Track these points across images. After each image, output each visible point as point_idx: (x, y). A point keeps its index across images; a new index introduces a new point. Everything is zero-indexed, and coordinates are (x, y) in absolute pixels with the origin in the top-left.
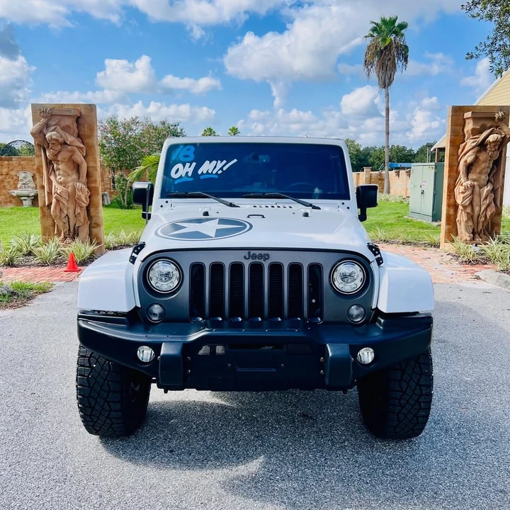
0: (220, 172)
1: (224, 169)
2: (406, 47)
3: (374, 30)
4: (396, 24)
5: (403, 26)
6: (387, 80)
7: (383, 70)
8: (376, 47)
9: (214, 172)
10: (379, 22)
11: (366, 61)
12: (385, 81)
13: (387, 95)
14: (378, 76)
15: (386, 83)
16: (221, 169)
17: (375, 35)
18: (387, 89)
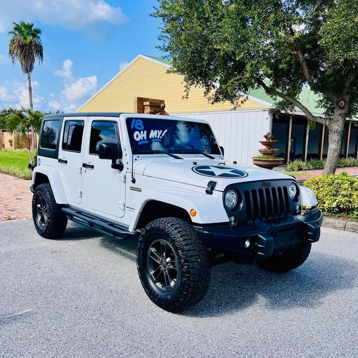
0: (161, 137)
1: (163, 135)
2: (41, 46)
3: (16, 29)
4: (33, 29)
5: (38, 31)
6: (29, 68)
7: (25, 59)
8: (19, 41)
9: (158, 138)
10: (20, 24)
11: (10, 50)
12: (27, 67)
13: (29, 78)
14: (22, 63)
15: (28, 69)
16: (161, 135)
17: (16, 32)
18: (29, 74)
